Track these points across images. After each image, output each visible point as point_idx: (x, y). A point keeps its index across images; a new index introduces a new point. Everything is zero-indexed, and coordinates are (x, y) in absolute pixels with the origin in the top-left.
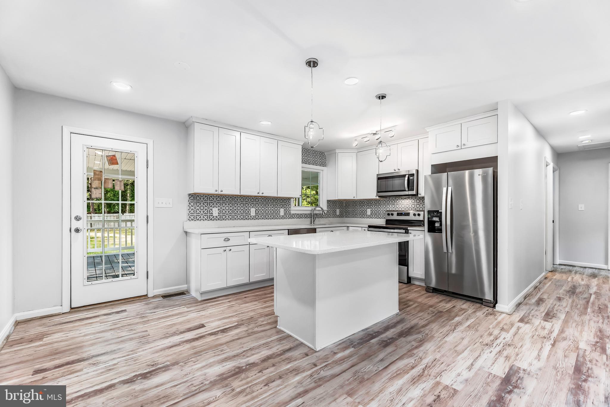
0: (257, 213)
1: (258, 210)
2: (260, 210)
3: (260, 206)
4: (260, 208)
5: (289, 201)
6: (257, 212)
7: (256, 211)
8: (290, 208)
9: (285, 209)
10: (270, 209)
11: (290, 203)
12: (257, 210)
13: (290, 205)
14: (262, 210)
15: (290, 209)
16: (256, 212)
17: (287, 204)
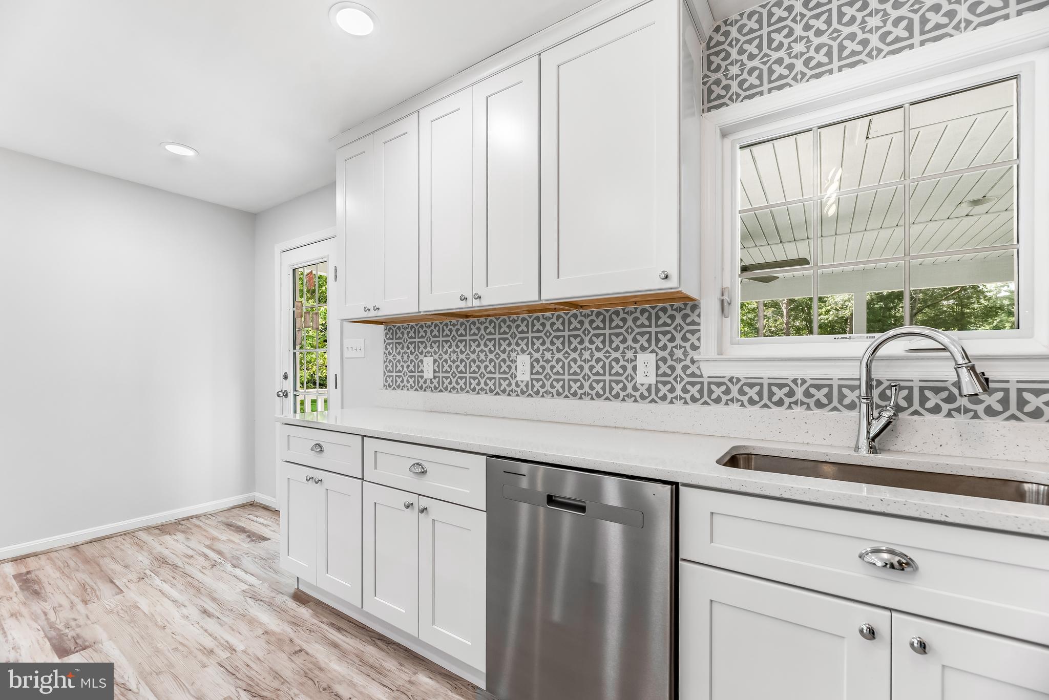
0: (538, 373)
1: (541, 363)
2: (547, 361)
3: (548, 345)
4: (548, 355)
5: (685, 317)
6: (537, 368)
7: (535, 364)
8: (695, 348)
9: (665, 354)
10: (587, 355)
11: (693, 323)
12: (537, 361)
13: (693, 332)
14: (554, 363)
15: (692, 354)
16: (532, 367)
17: (680, 328)
